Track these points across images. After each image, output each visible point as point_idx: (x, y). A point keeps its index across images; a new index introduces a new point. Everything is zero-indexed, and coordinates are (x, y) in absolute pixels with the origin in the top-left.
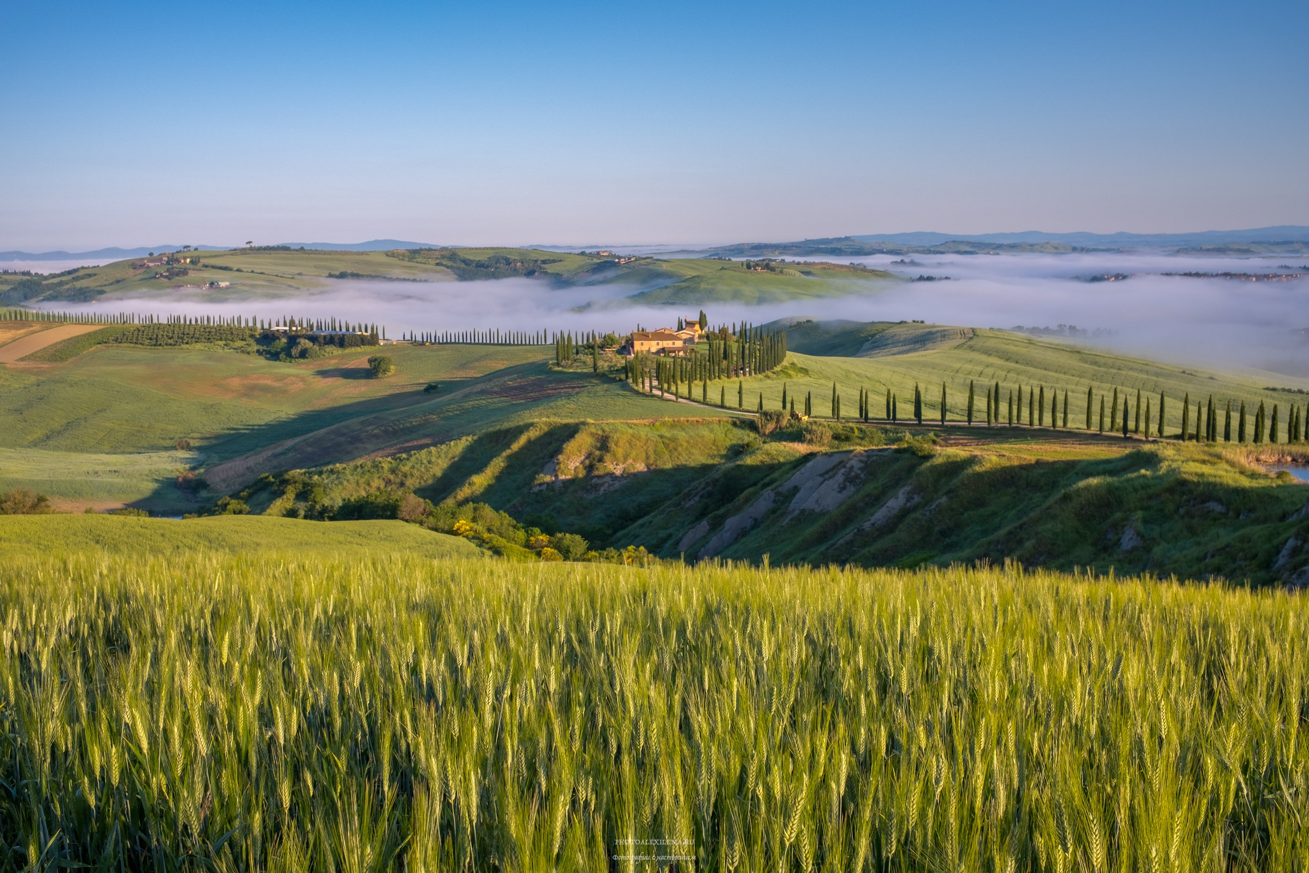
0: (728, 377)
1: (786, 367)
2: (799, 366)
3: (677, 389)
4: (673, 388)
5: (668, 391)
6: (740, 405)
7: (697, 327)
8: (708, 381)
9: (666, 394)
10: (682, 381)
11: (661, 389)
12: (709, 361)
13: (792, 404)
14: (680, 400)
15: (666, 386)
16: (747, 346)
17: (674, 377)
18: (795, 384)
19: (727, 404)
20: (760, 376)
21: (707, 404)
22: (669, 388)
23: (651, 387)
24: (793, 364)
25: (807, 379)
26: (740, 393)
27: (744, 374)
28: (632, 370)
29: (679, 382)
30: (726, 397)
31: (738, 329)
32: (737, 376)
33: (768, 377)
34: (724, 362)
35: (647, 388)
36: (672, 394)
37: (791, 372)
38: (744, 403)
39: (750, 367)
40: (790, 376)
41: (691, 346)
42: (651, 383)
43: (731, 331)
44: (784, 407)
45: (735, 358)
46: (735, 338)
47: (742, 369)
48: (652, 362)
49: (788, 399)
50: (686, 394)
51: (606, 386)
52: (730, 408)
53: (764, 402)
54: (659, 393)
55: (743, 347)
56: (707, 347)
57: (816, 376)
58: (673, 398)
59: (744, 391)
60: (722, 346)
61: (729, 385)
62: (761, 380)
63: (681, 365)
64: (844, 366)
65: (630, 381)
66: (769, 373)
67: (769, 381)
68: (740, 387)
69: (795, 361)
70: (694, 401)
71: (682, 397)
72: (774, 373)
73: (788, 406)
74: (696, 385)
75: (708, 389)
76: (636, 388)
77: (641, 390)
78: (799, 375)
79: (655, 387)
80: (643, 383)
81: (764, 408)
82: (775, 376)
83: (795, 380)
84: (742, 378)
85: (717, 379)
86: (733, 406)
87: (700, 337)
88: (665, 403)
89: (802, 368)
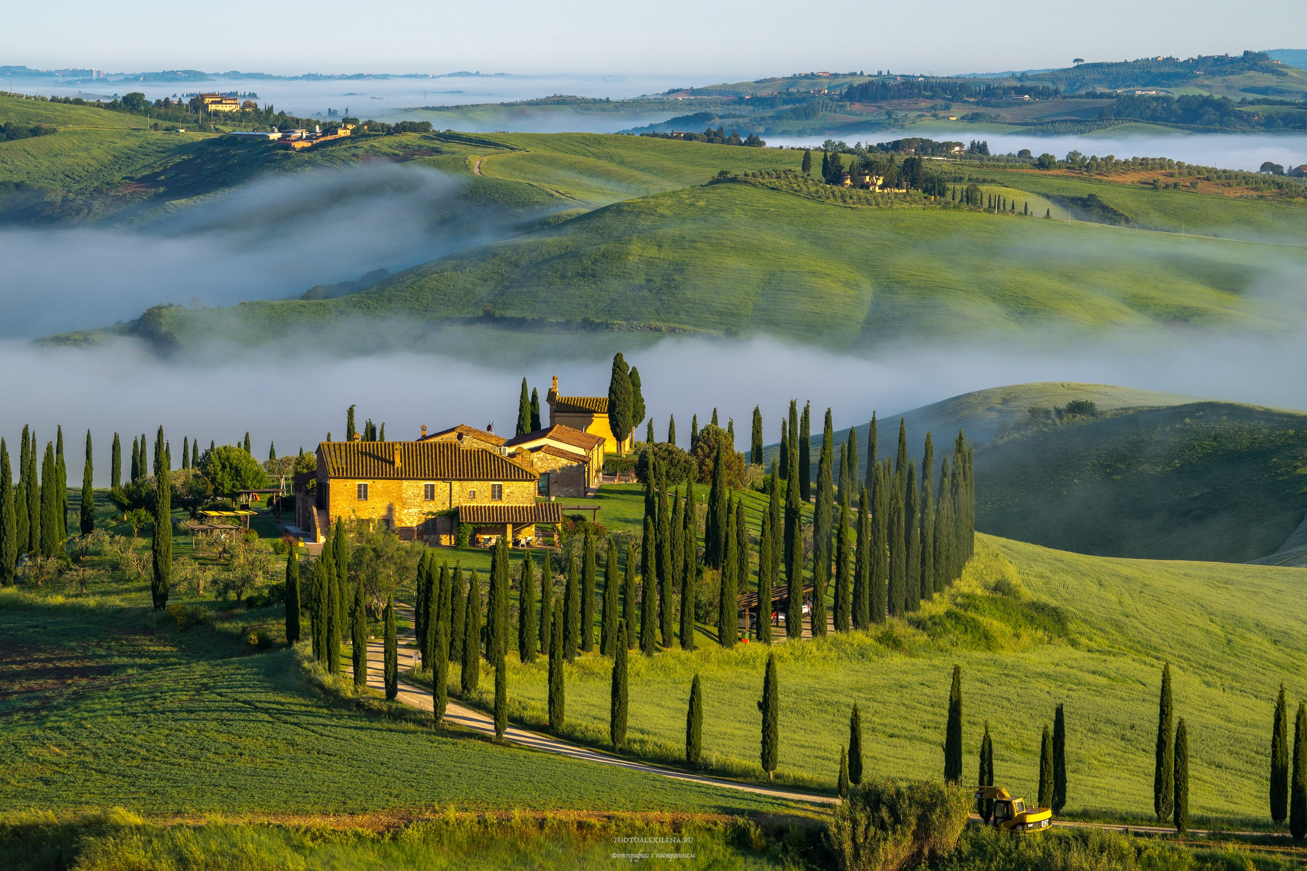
0: (723, 639)
1: (970, 602)
2: (1028, 595)
3: (499, 685)
4: (485, 684)
5: (461, 698)
6: (768, 757)
7: (600, 425)
8: (634, 654)
9: (452, 709)
10: (525, 655)
11: (433, 687)
12: (644, 569)
13: (986, 756)
14: (512, 733)
15: (453, 673)
16: (807, 509)
17: (488, 634)
18: (1007, 672)
19: (712, 753)
20: (858, 637)
21: (627, 754)
22: (468, 681)
23: (392, 679)
24: (1001, 588)
25: (1062, 652)
26: (767, 706)
27: (792, 630)
28: (313, 604)
29: (512, 659)
30: (709, 725)
31: (772, 437)
32: (762, 635)
33: (892, 642)
34: (710, 576)
35: (375, 680)
36: (479, 706)
37: (994, 624)
38: (783, 750)
39: (815, 598)
40: (986, 639)
41: (570, 505)
42: (390, 658)
43: (742, 445)
44: (953, 770)
45: (754, 560)
46: (758, 474)
47: (783, 606)
48: (402, 570)
49: (971, 738)
50: (538, 708)
51: (200, 668)
52: (723, 773)
53: (869, 747)
54: (422, 702)
55: (792, 514)
56: (637, 510)
57: (1100, 641)
58: (483, 722)
59: (783, 700)
60: (701, 509)
61: (727, 673)
62: (863, 655)
63: (524, 586)
64: (1219, 599)
65: (305, 648)
66: (900, 627)
67: (897, 660)
68: (769, 683)
69: (1012, 574)
70: (571, 738)
71: (520, 723)
72: (919, 624)
73: (971, 764)
74: (587, 673)
75: (634, 690)
76: (328, 679)
77: (347, 689)
78: (1028, 635)
79: (410, 679)
80: (358, 659)
81: (871, 772)
82: (922, 638)
83: (1008, 656)
84: (781, 644)
85: (676, 649)
86: (736, 761)
87: (612, 466)
88: (448, 746)
89: (1039, 608)
